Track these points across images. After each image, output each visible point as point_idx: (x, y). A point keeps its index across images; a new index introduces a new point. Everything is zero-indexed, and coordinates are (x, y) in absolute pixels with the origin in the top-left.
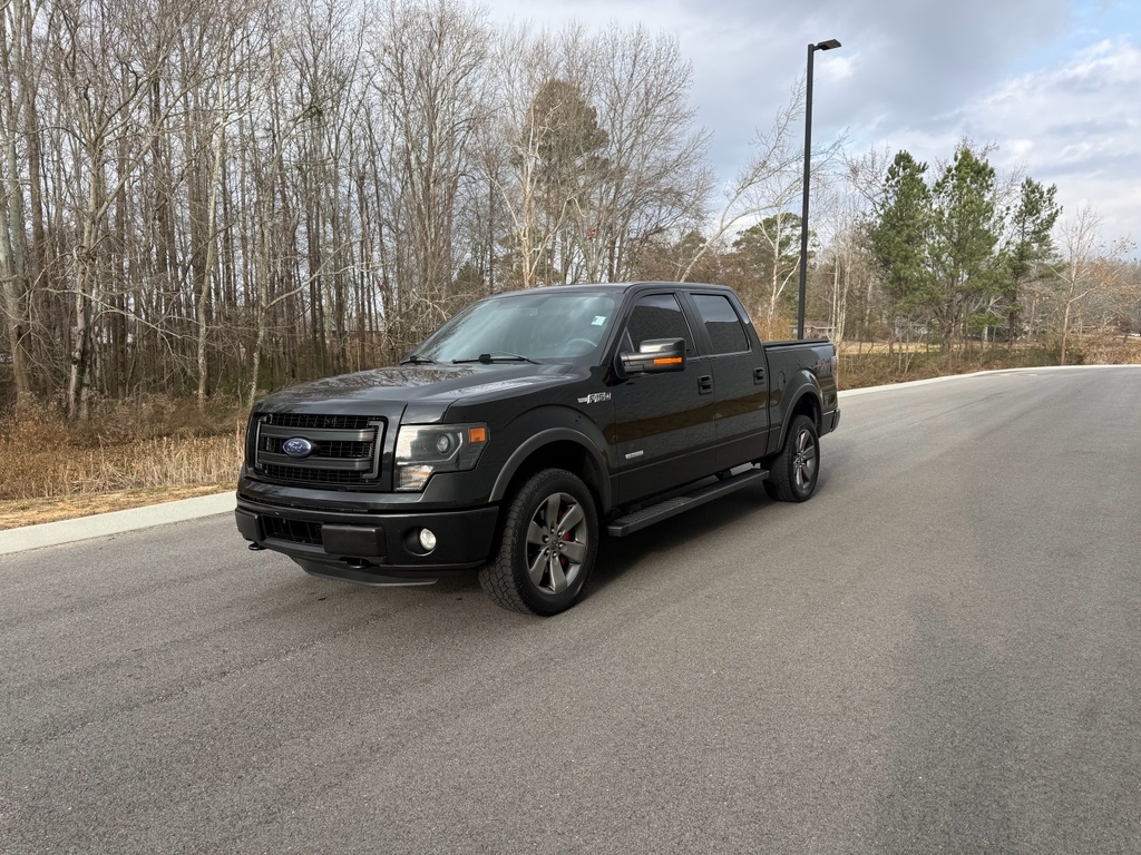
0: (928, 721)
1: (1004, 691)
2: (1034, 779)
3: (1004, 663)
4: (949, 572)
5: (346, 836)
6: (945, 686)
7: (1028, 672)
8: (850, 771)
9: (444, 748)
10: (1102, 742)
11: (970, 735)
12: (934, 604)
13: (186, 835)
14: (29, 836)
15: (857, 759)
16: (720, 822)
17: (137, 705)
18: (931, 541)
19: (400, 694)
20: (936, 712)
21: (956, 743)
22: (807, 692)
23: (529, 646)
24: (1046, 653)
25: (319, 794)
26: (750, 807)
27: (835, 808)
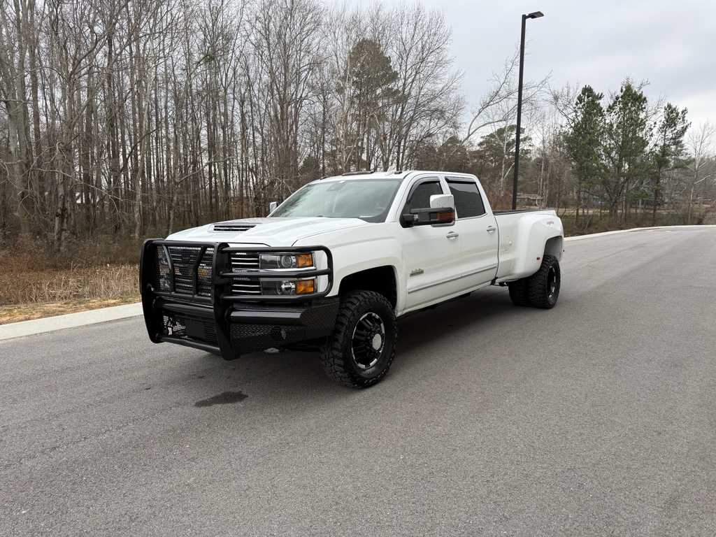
0: (549, 505)
1: (611, 480)
3: (614, 455)
4: (588, 377)
6: (567, 474)
7: (631, 463)
10: (679, 529)
11: (579, 519)
12: (572, 403)
18: (579, 353)
19: (170, 469)
20: (557, 498)
21: (567, 527)
23: (275, 433)
24: (647, 447)
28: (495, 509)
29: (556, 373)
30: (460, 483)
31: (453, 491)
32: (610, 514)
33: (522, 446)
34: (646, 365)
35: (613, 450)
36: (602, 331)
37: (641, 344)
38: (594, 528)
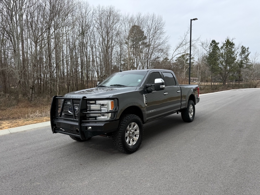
2: (222, 170)
5: (103, 177)
8: (190, 169)
9: (118, 164)
15: (192, 167)
16: (166, 176)
17: (62, 157)
22: (184, 156)
25: (97, 171)
26: (172, 174)
27: (187, 174)
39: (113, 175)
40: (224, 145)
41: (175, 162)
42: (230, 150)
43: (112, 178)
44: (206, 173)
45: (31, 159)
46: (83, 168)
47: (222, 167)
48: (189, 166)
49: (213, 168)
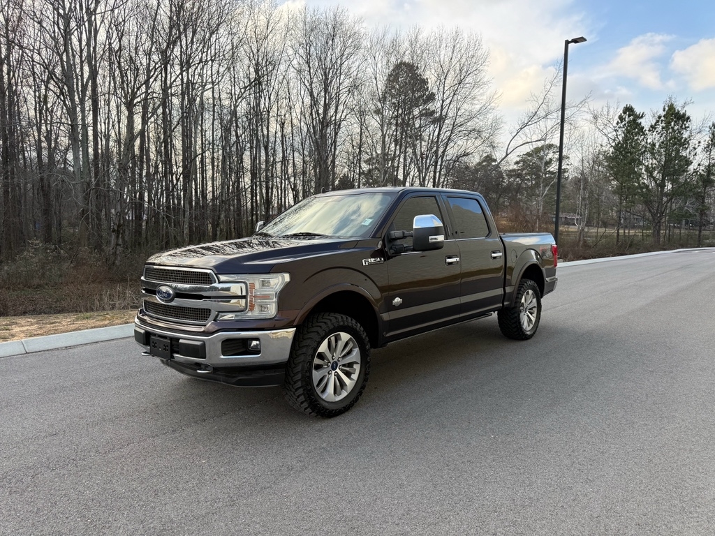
1: (676, 458)
2: (690, 513)
5: (275, 516)
6: (638, 453)
8: (574, 500)
9: (330, 470)
12: (635, 401)
13: (187, 509)
14: (103, 504)
15: (579, 493)
16: (492, 525)
17: (157, 435)
20: (631, 468)
21: (642, 488)
22: (550, 452)
23: (380, 414)
25: (259, 492)
26: (511, 517)
27: (563, 521)
28: (580, 474)
29: (616, 377)
30: (547, 456)
31: (542, 461)
32: (678, 481)
33: (595, 431)
34: (701, 373)
35: (676, 438)
36: (656, 344)
37: (694, 356)
38: (665, 490)
39: (310, 511)
40: (683, 420)
41: (522, 471)
42: (706, 438)
43: (303, 519)
44: (632, 518)
45: (61, 437)
46: (216, 477)
47: (686, 499)
48: (570, 488)
49: (657, 501)
